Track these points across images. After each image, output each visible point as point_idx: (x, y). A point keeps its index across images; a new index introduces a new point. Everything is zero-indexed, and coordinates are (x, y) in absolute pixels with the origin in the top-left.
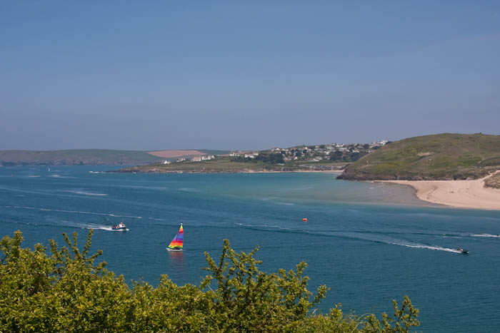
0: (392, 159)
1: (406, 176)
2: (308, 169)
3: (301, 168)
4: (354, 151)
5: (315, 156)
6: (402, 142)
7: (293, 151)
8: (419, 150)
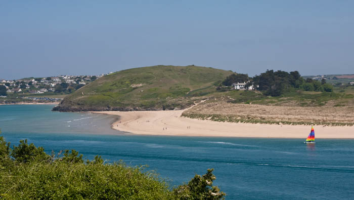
0: (106, 91)
1: (118, 107)
2: (31, 101)
3: (24, 101)
4: (80, 83)
5: (41, 88)
6: (117, 74)
7: (17, 83)
8: (132, 82)
